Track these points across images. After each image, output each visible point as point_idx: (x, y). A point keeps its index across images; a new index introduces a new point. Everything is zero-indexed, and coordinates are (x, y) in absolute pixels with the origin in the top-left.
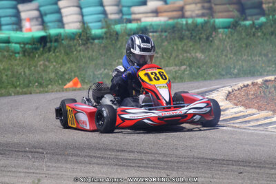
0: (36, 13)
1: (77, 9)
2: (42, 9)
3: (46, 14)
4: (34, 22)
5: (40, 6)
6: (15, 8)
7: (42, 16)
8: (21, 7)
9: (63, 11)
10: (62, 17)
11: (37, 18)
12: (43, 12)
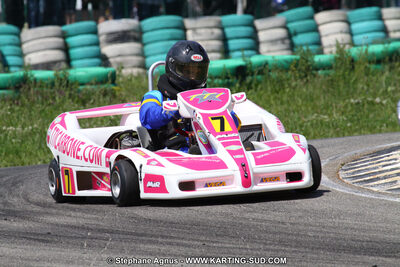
0: (281, 33)
1: (343, 26)
2: (290, 25)
3: (296, 34)
4: (280, 46)
5: (287, 22)
6: (252, 25)
7: (290, 36)
8: (259, 24)
9: (321, 28)
10: (320, 37)
11: (282, 40)
12: (292, 31)
